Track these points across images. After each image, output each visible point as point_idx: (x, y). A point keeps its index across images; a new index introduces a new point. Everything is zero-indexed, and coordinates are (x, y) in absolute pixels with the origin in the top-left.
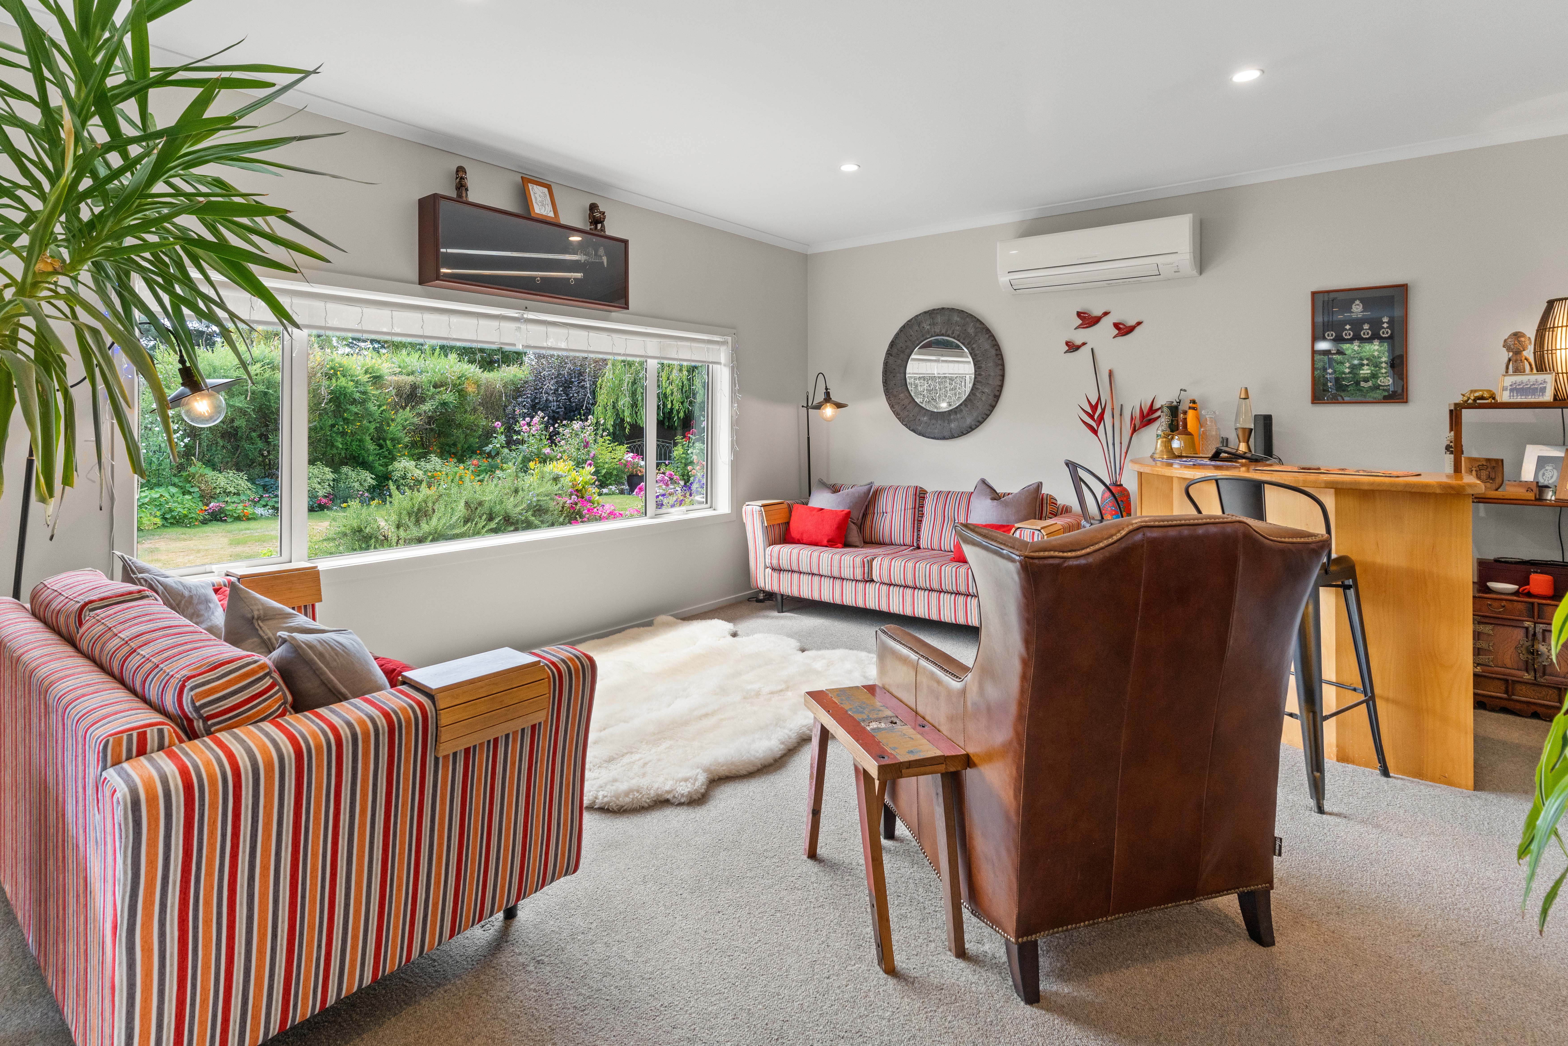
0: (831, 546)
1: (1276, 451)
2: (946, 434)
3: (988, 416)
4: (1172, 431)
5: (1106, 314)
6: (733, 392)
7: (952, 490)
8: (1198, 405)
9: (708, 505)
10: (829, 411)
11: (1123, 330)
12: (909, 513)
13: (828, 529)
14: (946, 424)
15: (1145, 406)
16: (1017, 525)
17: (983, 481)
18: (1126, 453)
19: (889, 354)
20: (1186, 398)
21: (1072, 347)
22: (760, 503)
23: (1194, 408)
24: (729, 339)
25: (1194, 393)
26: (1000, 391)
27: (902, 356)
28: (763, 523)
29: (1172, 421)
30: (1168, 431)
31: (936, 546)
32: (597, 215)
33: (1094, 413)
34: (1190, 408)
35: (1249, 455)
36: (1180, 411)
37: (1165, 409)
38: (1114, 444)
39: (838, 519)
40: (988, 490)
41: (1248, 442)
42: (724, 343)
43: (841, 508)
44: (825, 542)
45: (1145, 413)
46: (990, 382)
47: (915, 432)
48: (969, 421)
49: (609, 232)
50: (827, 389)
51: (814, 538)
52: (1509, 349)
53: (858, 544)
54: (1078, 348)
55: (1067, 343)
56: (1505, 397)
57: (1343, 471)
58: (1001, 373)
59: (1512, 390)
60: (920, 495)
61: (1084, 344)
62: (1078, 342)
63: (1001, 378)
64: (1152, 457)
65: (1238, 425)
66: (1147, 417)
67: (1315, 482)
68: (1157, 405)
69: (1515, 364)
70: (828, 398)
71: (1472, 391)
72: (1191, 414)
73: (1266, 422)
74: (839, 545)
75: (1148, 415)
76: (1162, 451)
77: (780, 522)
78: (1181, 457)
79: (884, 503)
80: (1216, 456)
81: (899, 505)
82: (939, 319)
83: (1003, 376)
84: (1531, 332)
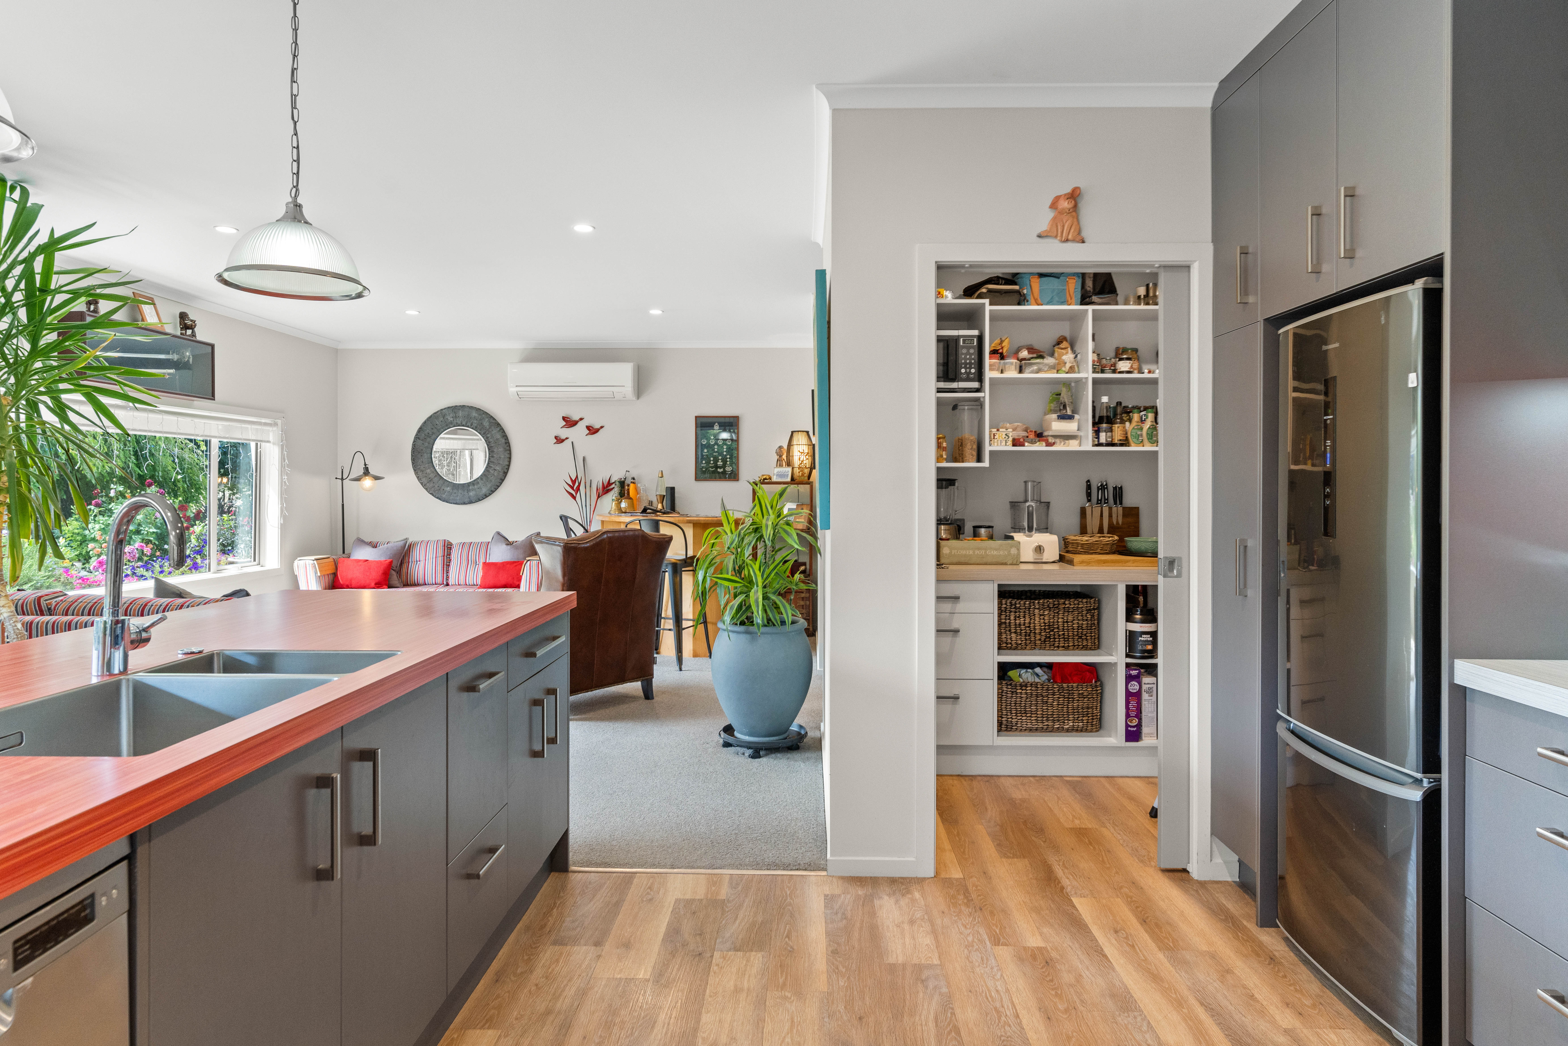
0: (378, 588)
1: (677, 508)
2: (466, 500)
3: (499, 486)
4: (621, 497)
5: (581, 419)
6: (282, 466)
7: (473, 541)
8: (636, 481)
9: (256, 562)
10: (367, 482)
11: (592, 431)
12: (440, 560)
13: (376, 575)
14: (466, 493)
15: (605, 481)
16: (528, 559)
17: (498, 533)
18: (594, 511)
19: (417, 437)
20: (629, 476)
21: (559, 440)
22: (313, 558)
23: (633, 483)
24: (279, 422)
25: (633, 473)
26: (508, 469)
27: (428, 439)
28: (316, 573)
29: (621, 490)
30: (619, 497)
31: (462, 582)
32: (189, 323)
33: (574, 485)
34: (631, 482)
35: (662, 511)
36: (626, 484)
37: (617, 483)
38: (586, 506)
39: (382, 567)
40: (503, 539)
41: (662, 503)
42: (276, 424)
43: (383, 559)
44: (373, 585)
45: (605, 485)
46: (501, 463)
47: (440, 499)
48: (484, 490)
49: (199, 337)
50: (365, 465)
51: (363, 583)
52: (777, 455)
53: (398, 585)
54: (563, 441)
55: (556, 437)
56: (774, 479)
57: (697, 516)
58: (508, 456)
59: (777, 475)
60: (448, 547)
61: (567, 438)
62: (563, 437)
63: (509, 459)
64: (609, 513)
65: (658, 493)
66: (606, 488)
67: (683, 521)
68: (612, 481)
69: (779, 463)
70: (366, 472)
71: (763, 475)
72: (632, 486)
73: (672, 491)
74: (385, 586)
75: (607, 487)
76: (615, 509)
77: (329, 573)
78: (625, 512)
79: (416, 554)
80: (644, 511)
81: (431, 554)
82: (460, 413)
83: (510, 458)
84: (785, 447)
